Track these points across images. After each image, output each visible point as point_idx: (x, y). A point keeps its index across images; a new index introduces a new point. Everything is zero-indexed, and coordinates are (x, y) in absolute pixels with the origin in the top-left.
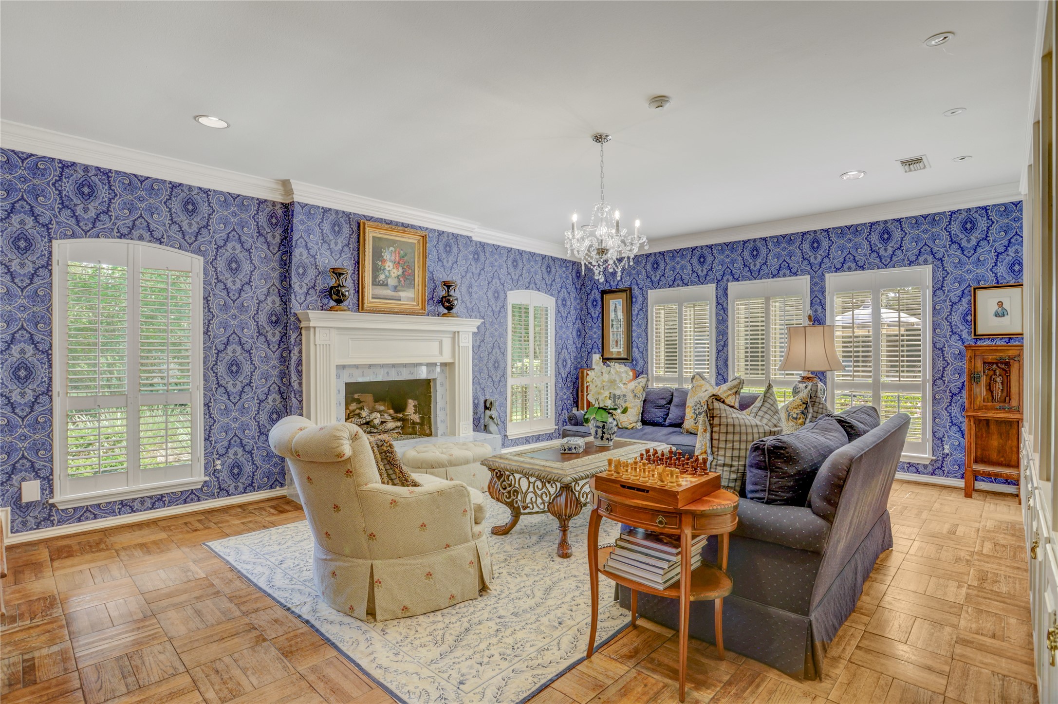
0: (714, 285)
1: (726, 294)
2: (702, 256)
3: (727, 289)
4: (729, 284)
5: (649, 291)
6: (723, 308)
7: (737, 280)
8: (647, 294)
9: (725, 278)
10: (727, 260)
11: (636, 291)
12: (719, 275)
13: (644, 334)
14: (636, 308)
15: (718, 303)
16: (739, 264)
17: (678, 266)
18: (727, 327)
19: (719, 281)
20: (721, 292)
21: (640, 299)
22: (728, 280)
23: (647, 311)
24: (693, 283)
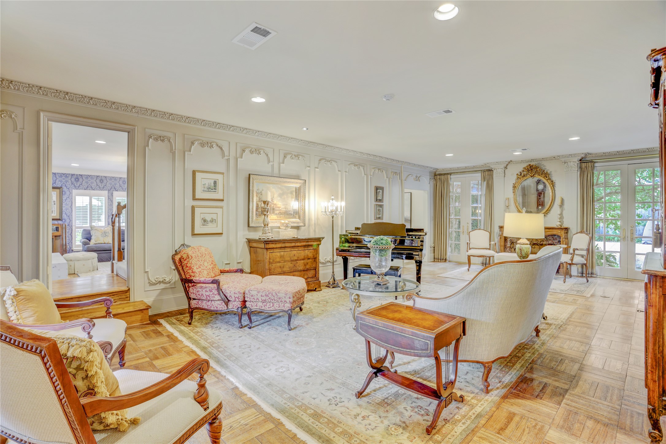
0: (107, 192)
1: (113, 196)
2: (101, 180)
3: (113, 193)
4: (114, 192)
5: (73, 190)
6: (111, 200)
7: (117, 191)
8: (72, 191)
9: (112, 190)
10: (113, 183)
11: (65, 189)
12: (109, 188)
13: (70, 209)
14: (64, 197)
15: (109, 198)
16: (118, 185)
17: (90, 182)
18: (113, 207)
19: (109, 190)
20: (110, 194)
21: (68, 193)
22: (113, 190)
23: (72, 198)
24: (97, 190)
